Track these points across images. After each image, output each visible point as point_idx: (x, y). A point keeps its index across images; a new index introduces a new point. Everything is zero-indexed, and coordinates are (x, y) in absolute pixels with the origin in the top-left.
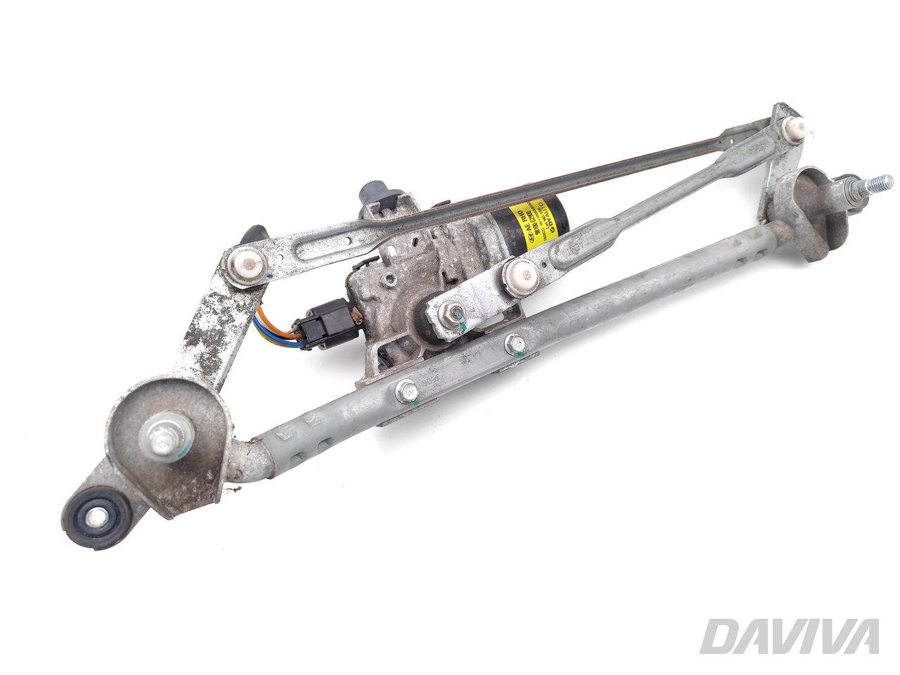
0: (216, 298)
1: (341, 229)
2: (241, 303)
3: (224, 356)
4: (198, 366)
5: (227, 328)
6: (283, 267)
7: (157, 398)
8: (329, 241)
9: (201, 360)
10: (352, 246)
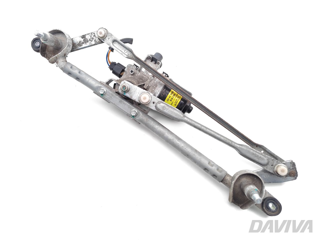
0: (94, 35)
1: (126, 47)
2: (96, 40)
3: (84, 45)
4: (78, 42)
5: (89, 42)
6: (108, 41)
7: (63, 37)
8: (122, 47)
9: (80, 42)
10: (125, 53)
